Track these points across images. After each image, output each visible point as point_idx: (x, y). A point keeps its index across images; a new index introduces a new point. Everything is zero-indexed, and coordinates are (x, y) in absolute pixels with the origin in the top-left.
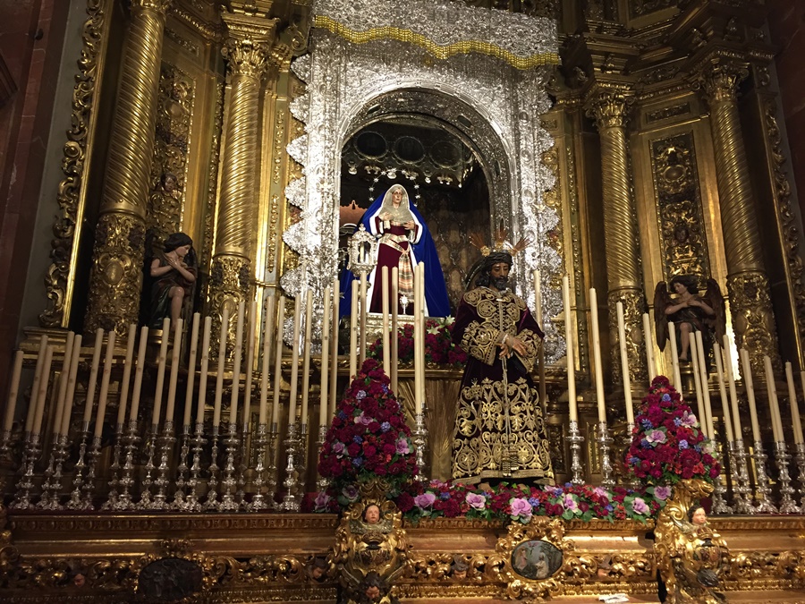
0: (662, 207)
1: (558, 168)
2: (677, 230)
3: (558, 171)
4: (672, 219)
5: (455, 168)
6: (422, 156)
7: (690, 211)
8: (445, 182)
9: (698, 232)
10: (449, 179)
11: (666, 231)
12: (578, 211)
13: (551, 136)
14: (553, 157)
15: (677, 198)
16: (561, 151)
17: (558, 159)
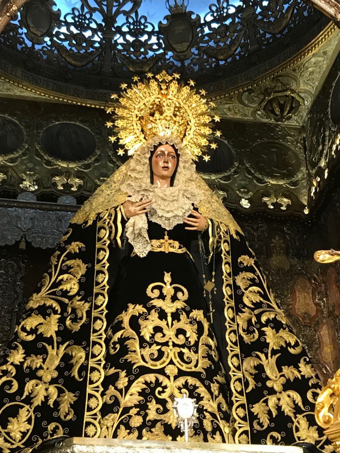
5: (295, 184)
6: (231, 165)
8: (277, 205)
10: (286, 201)
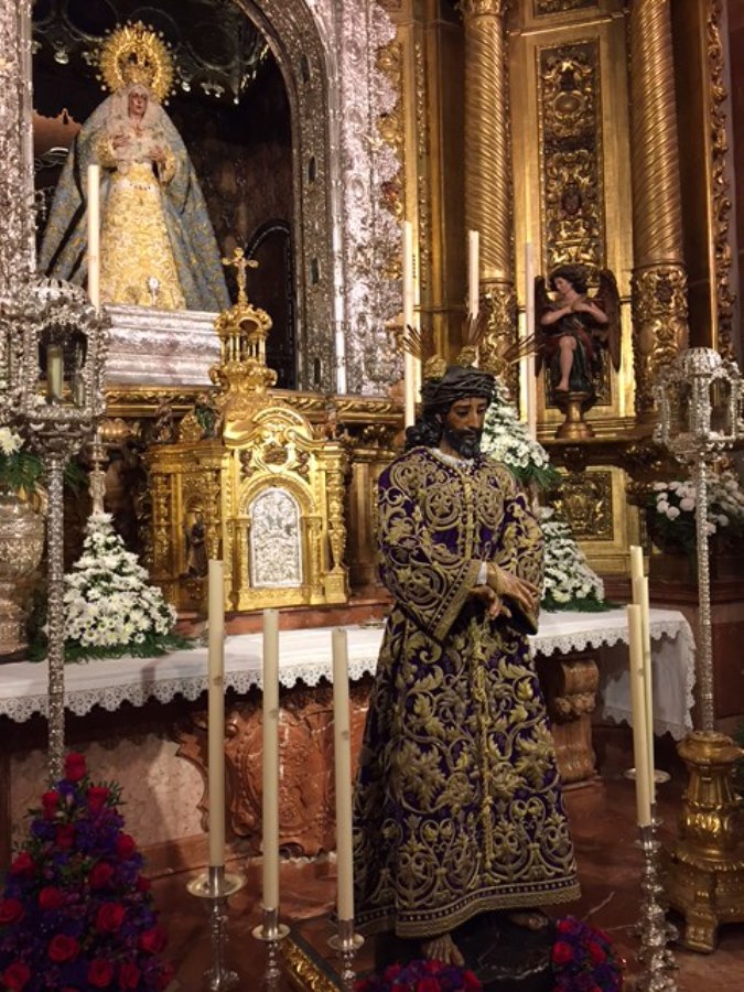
0: (547, 157)
1: (402, 78)
2: (566, 195)
3: (401, 83)
4: (558, 178)
5: (228, 71)
7: (587, 166)
8: (213, 92)
9: (593, 198)
10: (219, 89)
11: (550, 196)
12: (428, 153)
13: (392, 21)
14: (394, 59)
15: (570, 144)
16: (406, 48)
17: (402, 63)
